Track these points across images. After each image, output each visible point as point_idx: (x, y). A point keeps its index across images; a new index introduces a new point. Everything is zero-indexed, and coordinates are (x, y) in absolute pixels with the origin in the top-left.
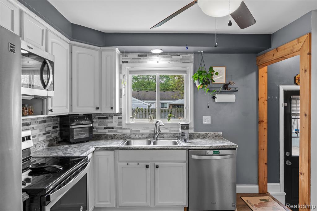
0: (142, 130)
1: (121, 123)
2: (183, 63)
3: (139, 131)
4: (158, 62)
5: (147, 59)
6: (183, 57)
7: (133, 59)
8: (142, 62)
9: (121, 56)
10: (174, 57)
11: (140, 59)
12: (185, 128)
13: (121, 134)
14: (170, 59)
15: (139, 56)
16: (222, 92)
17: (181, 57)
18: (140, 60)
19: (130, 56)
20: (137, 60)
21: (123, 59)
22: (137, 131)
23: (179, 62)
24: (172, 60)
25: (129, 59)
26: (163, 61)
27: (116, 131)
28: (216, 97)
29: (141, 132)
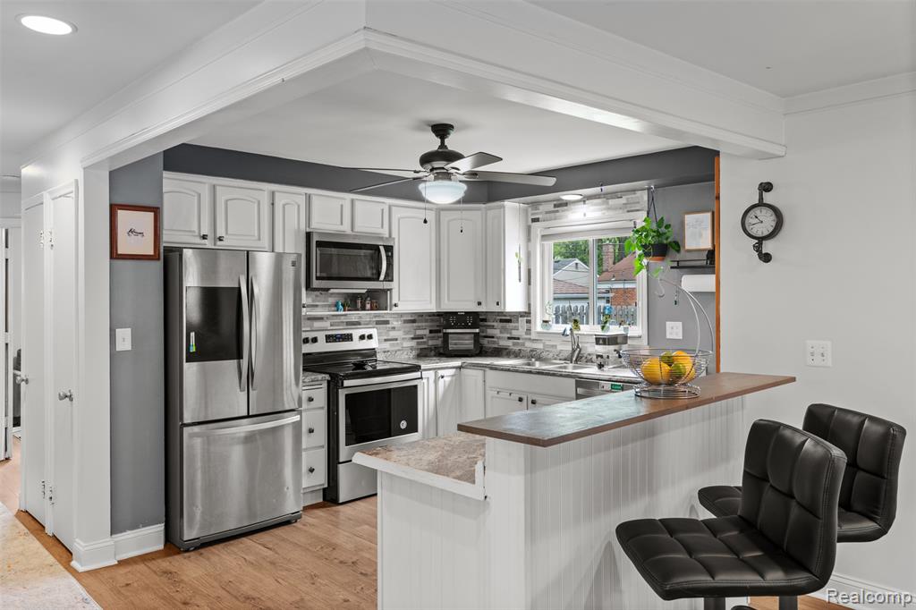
0: (561, 344)
1: (529, 331)
2: (628, 211)
3: (556, 346)
4: (585, 215)
5: (567, 210)
6: (628, 199)
7: (547, 213)
8: (560, 218)
9: (530, 209)
10: (612, 202)
11: (557, 211)
13: (529, 350)
14: (604, 207)
15: (555, 206)
17: (623, 201)
18: (557, 214)
19: (543, 208)
20: (552, 215)
21: (532, 214)
22: (553, 346)
23: (621, 211)
24: (609, 209)
25: (541, 213)
26: (594, 211)
27: (523, 345)
29: (559, 348)
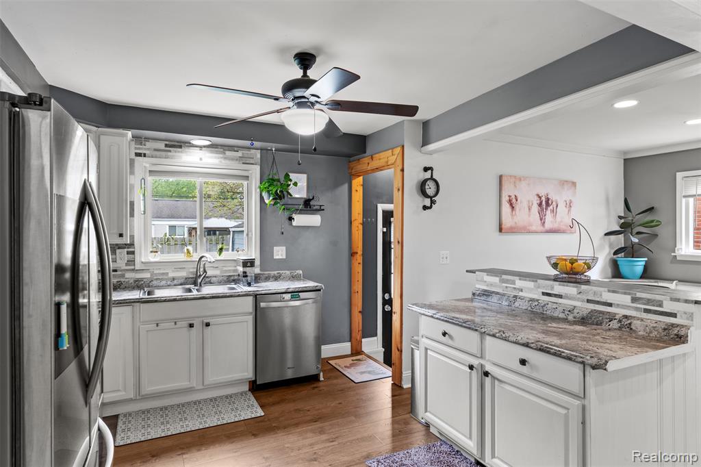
0: (173, 271)
1: (131, 262)
2: (243, 163)
3: (168, 273)
4: (201, 159)
5: (181, 152)
6: (243, 153)
7: (155, 150)
8: (172, 157)
9: (134, 143)
10: (228, 153)
11: (170, 151)
12: (249, 264)
13: (132, 281)
14: (221, 156)
15: (166, 146)
16: (303, 212)
17: (240, 154)
18: (169, 154)
19: (149, 144)
20: (163, 154)
21: (136, 149)
22: (163, 274)
23: (237, 162)
24: (225, 158)
25: (148, 149)
26: (211, 157)
27: (123, 276)
28: (294, 219)
29: (171, 275)
